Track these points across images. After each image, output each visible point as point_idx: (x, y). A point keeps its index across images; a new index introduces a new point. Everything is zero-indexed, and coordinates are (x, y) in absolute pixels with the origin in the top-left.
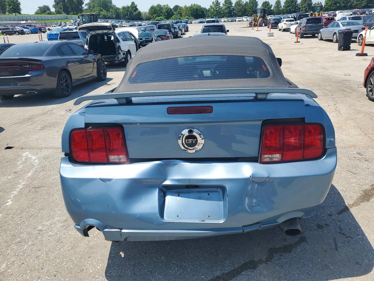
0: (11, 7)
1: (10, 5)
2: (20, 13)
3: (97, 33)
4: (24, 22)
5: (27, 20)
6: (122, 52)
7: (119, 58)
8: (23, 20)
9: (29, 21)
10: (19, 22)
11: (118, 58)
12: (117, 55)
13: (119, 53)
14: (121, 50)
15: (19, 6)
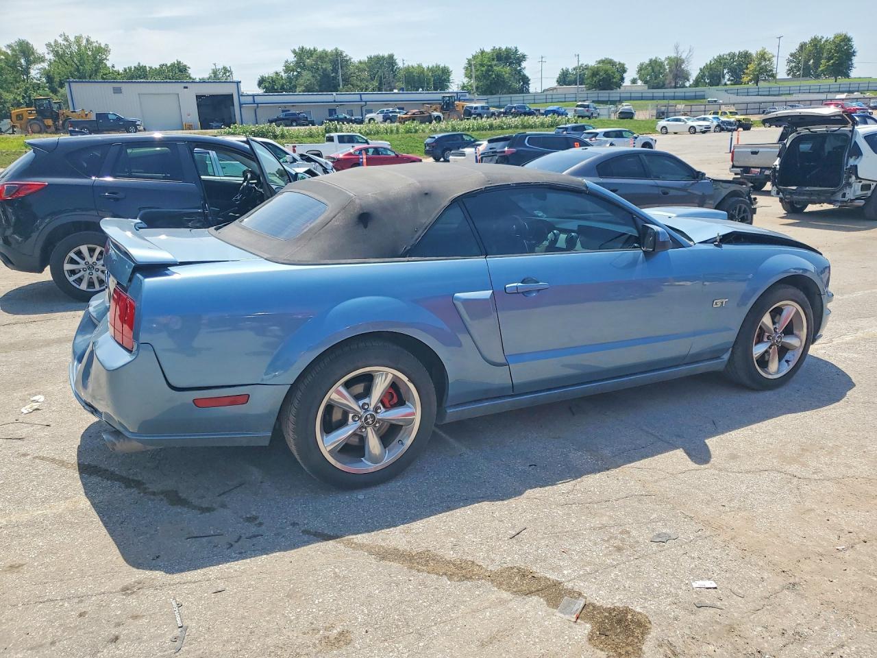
0: (832, 61)
1: (829, 59)
2: (848, 76)
3: (812, 132)
4: (843, 96)
5: (850, 92)
6: (860, 182)
7: (847, 195)
8: (843, 92)
9: (855, 93)
10: (830, 96)
11: (844, 195)
12: (842, 189)
13: (850, 185)
14: (857, 178)
15: (851, 60)
